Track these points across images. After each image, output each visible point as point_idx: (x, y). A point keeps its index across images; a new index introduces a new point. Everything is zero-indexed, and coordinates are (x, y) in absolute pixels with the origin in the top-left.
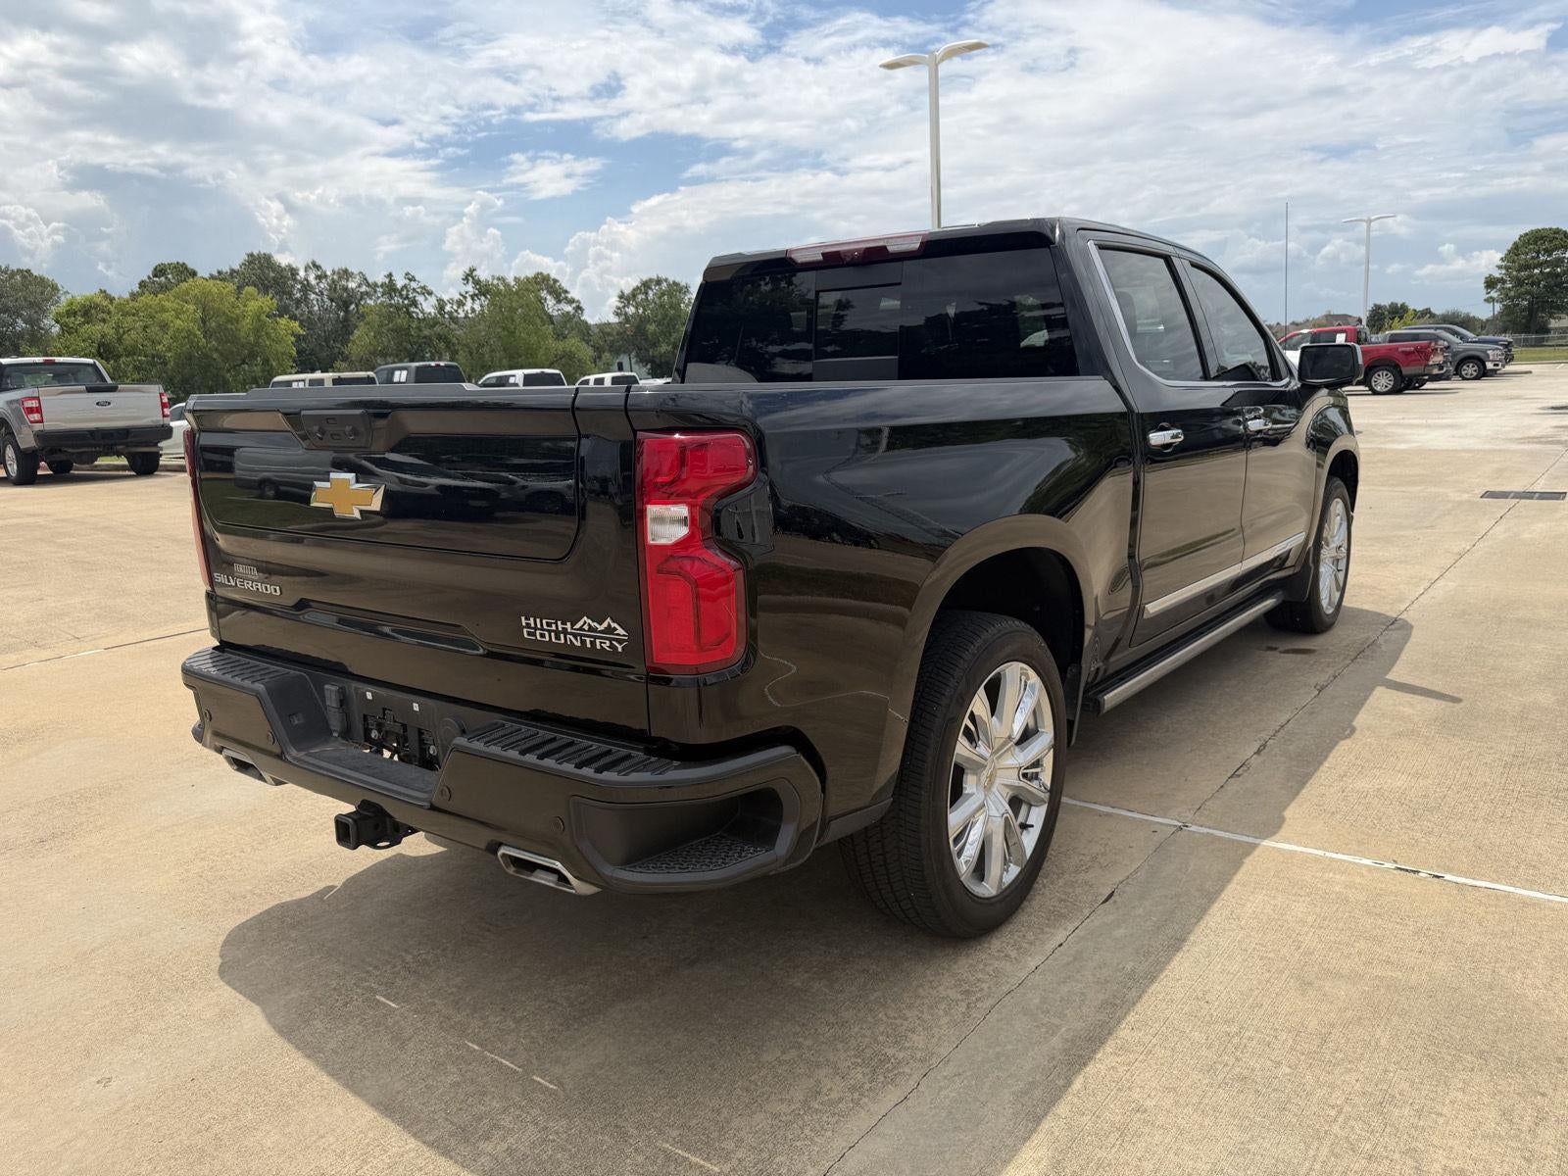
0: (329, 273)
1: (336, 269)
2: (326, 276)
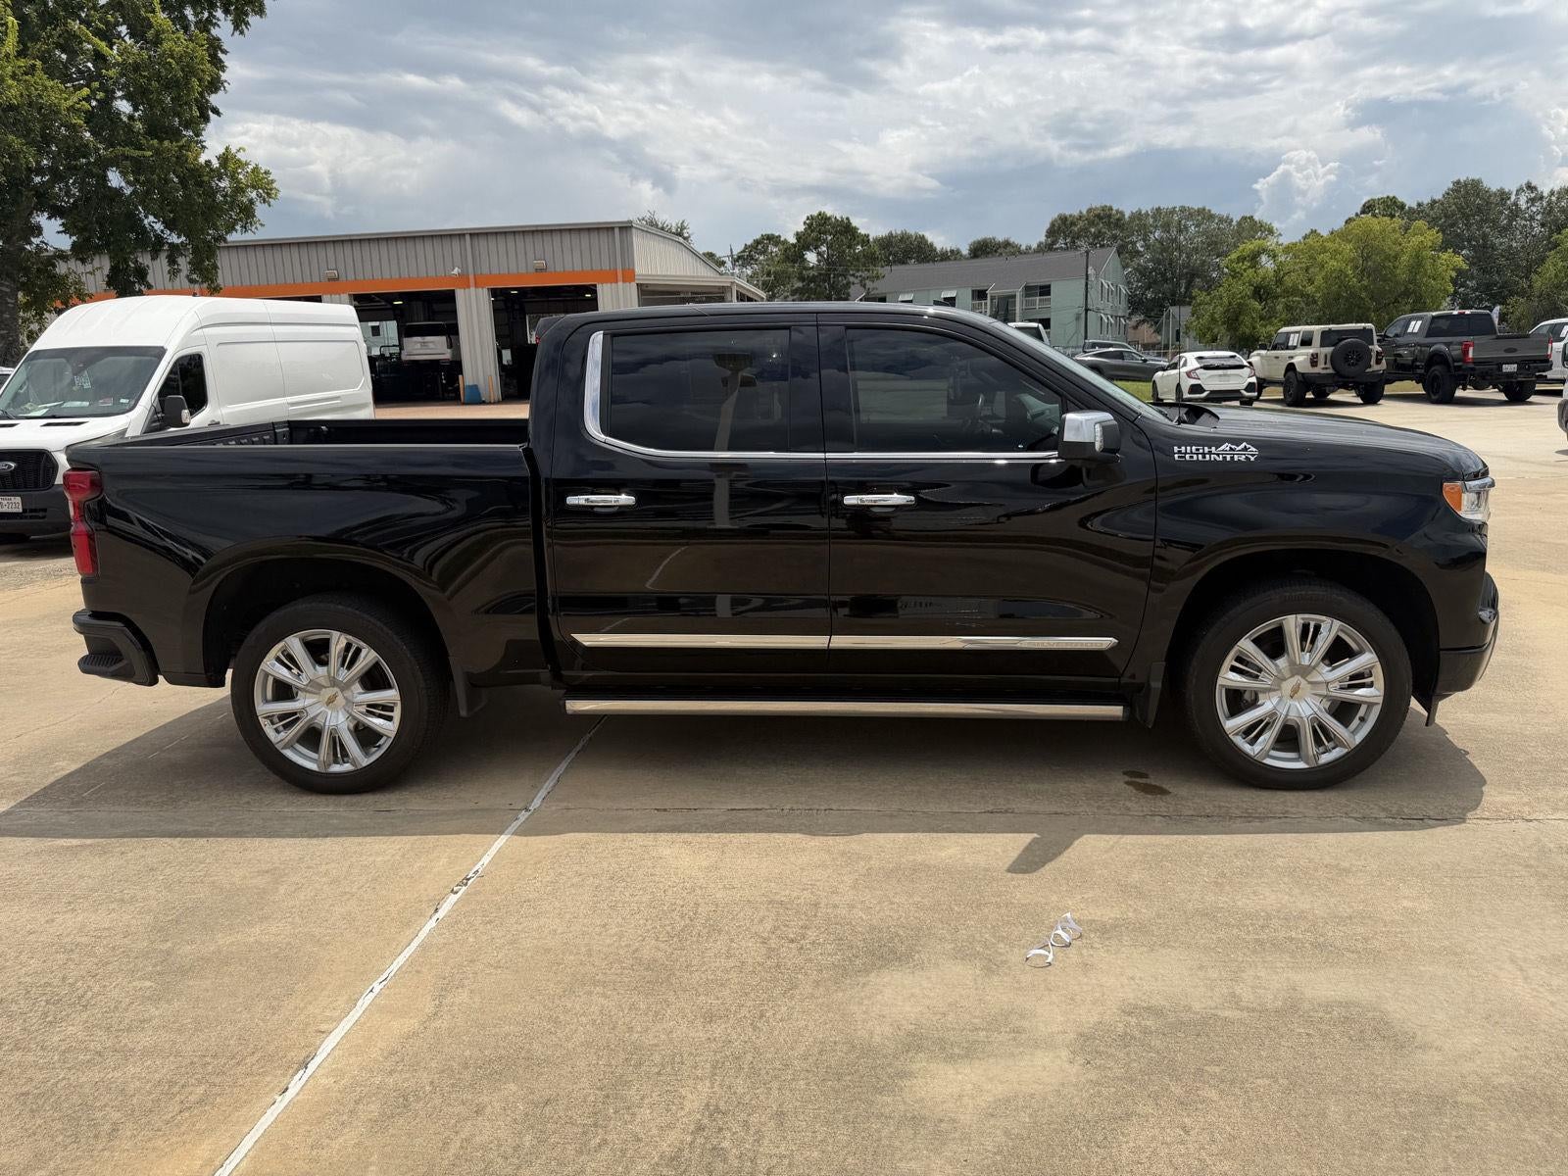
0: (1545, 194)
1: (1556, 189)
2: (1542, 198)
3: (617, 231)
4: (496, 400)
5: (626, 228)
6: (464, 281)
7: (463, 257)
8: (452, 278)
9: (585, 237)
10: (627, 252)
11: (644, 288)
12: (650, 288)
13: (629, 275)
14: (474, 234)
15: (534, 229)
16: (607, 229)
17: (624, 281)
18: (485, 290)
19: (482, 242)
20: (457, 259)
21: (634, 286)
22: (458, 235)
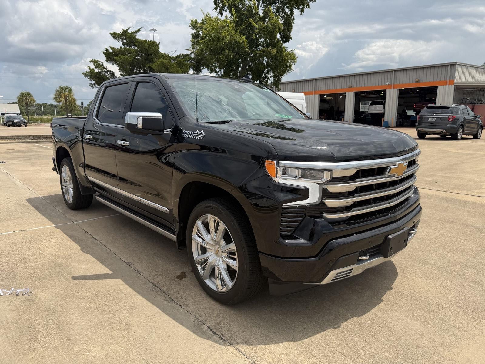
3: (449, 66)
4: (394, 126)
5: (453, 65)
6: (390, 86)
7: (391, 79)
8: (386, 86)
9: (436, 70)
10: (453, 74)
11: (458, 87)
12: (460, 87)
13: (451, 82)
14: (396, 71)
15: (418, 67)
16: (446, 66)
17: (449, 84)
18: (397, 90)
19: (398, 73)
20: (389, 80)
21: (453, 86)
22: (390, 71)
